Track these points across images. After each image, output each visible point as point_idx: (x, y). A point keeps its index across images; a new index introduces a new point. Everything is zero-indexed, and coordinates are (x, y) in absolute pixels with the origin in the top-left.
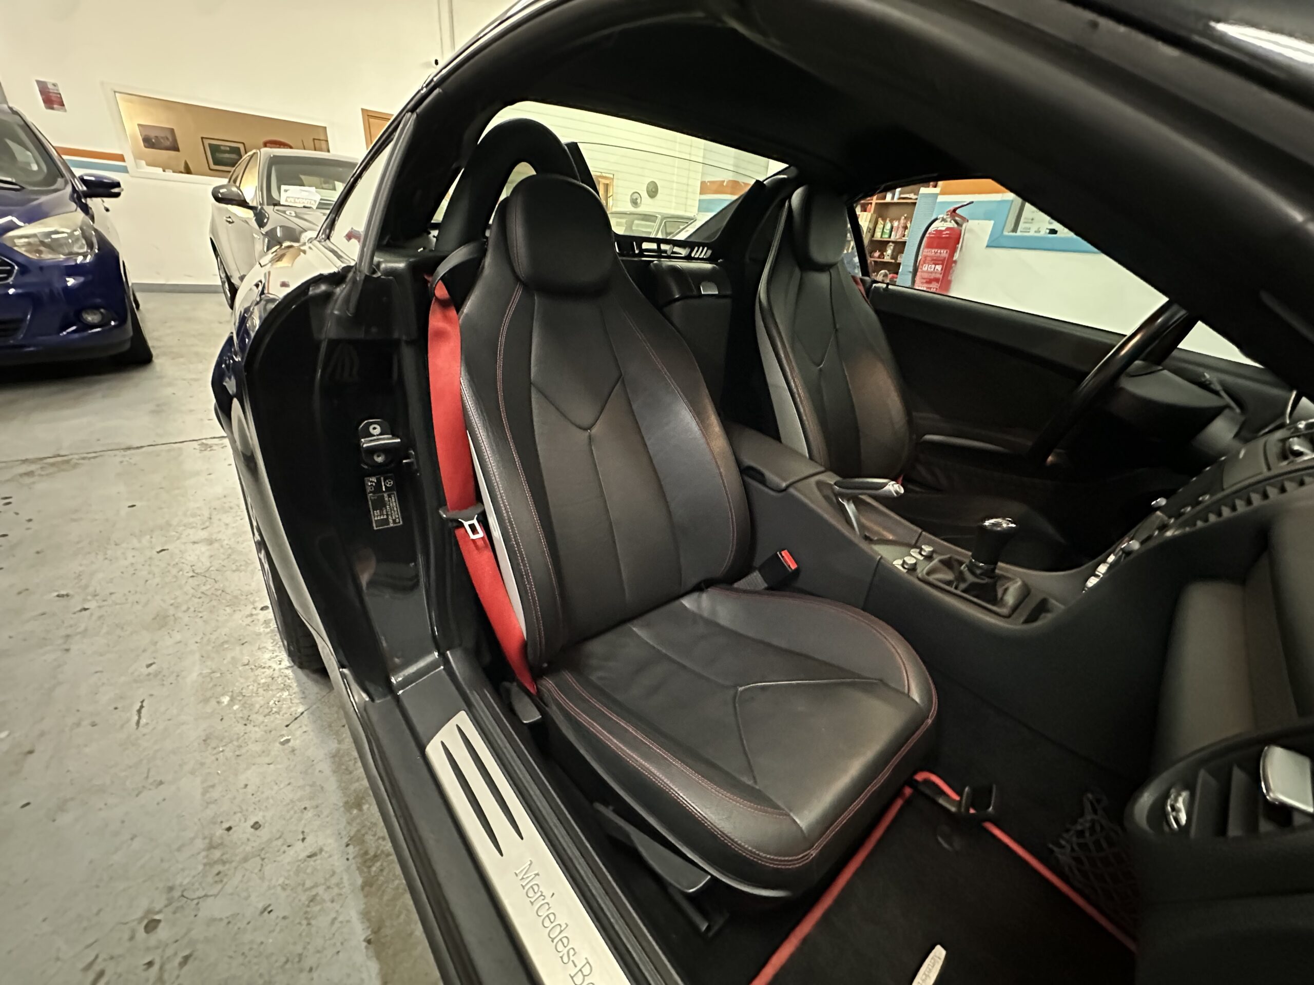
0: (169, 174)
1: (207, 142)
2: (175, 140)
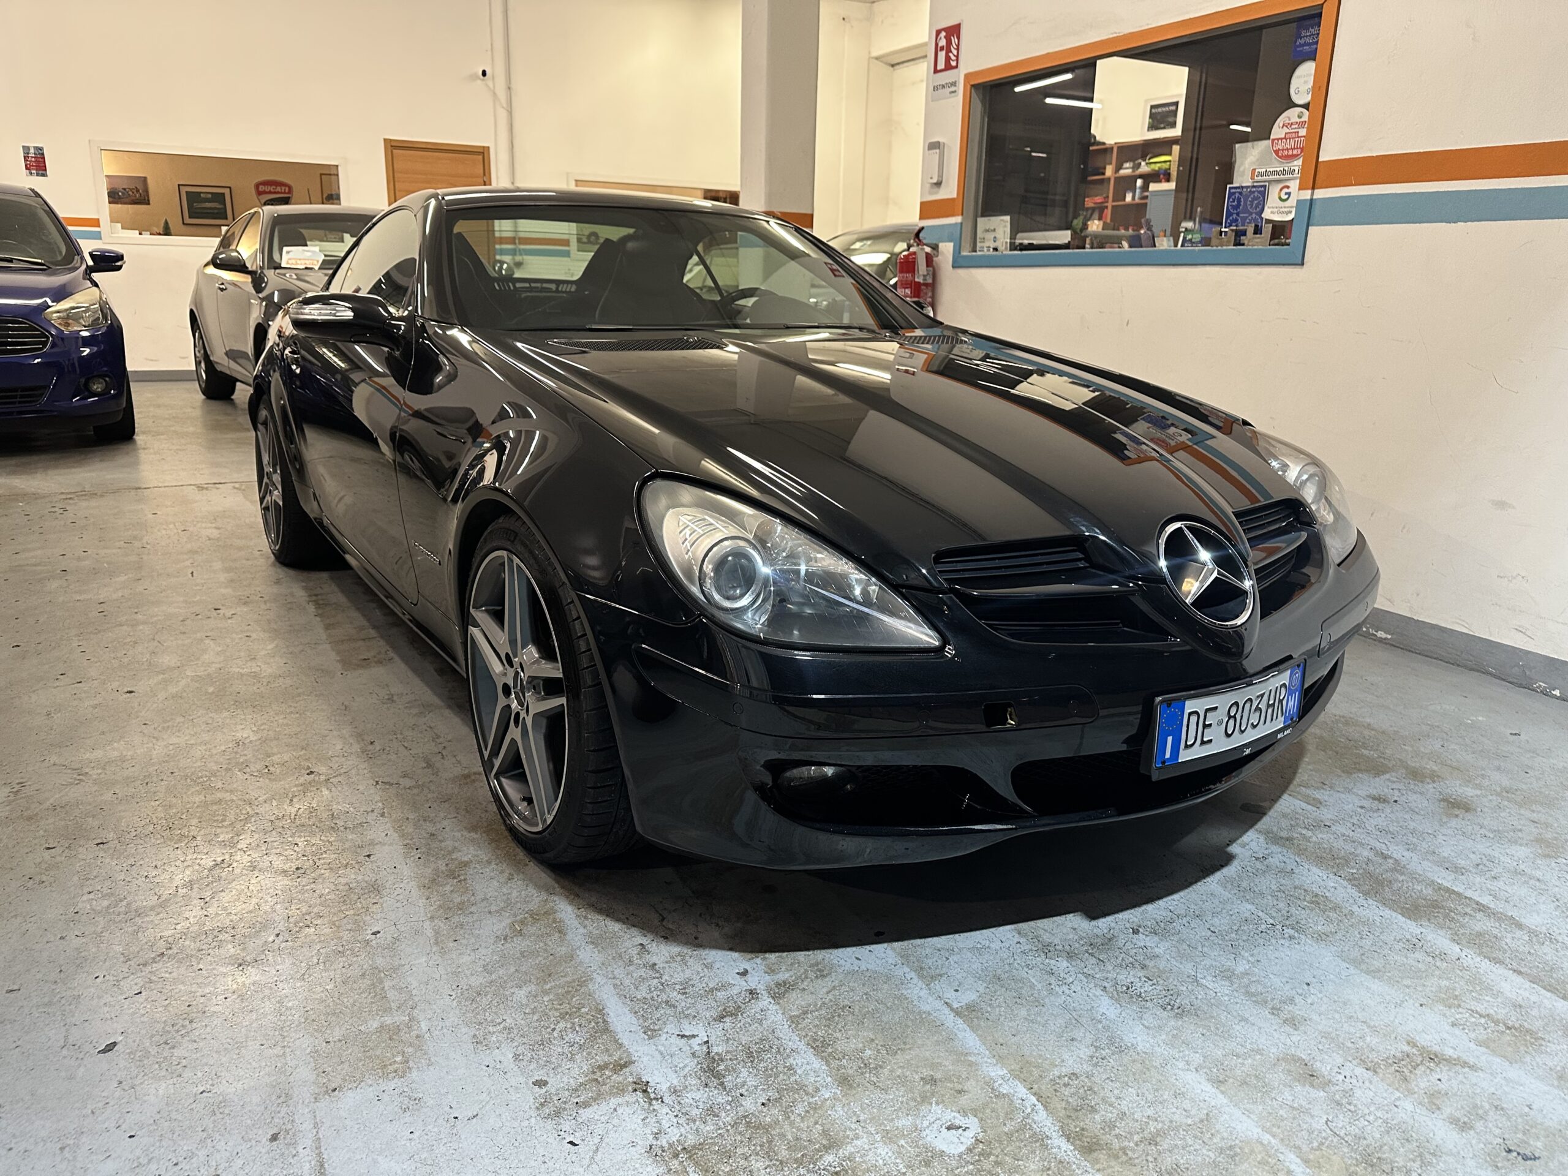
0: (146, 236)
1: (184, 190)
2: (146, 191)
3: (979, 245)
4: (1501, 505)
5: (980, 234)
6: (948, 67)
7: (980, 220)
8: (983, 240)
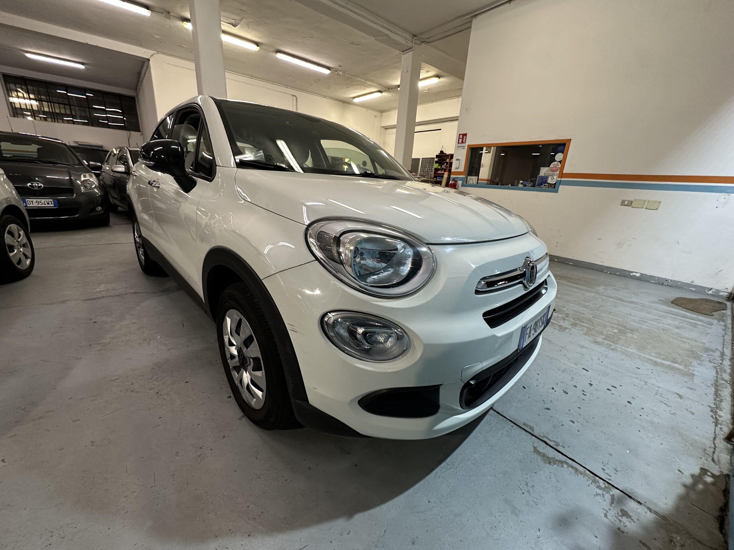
3: (468, 182)
4: (599, 239)
5: (468, 180)
6: (462, 142)
7: (468, 177)
8: (469, 181)
